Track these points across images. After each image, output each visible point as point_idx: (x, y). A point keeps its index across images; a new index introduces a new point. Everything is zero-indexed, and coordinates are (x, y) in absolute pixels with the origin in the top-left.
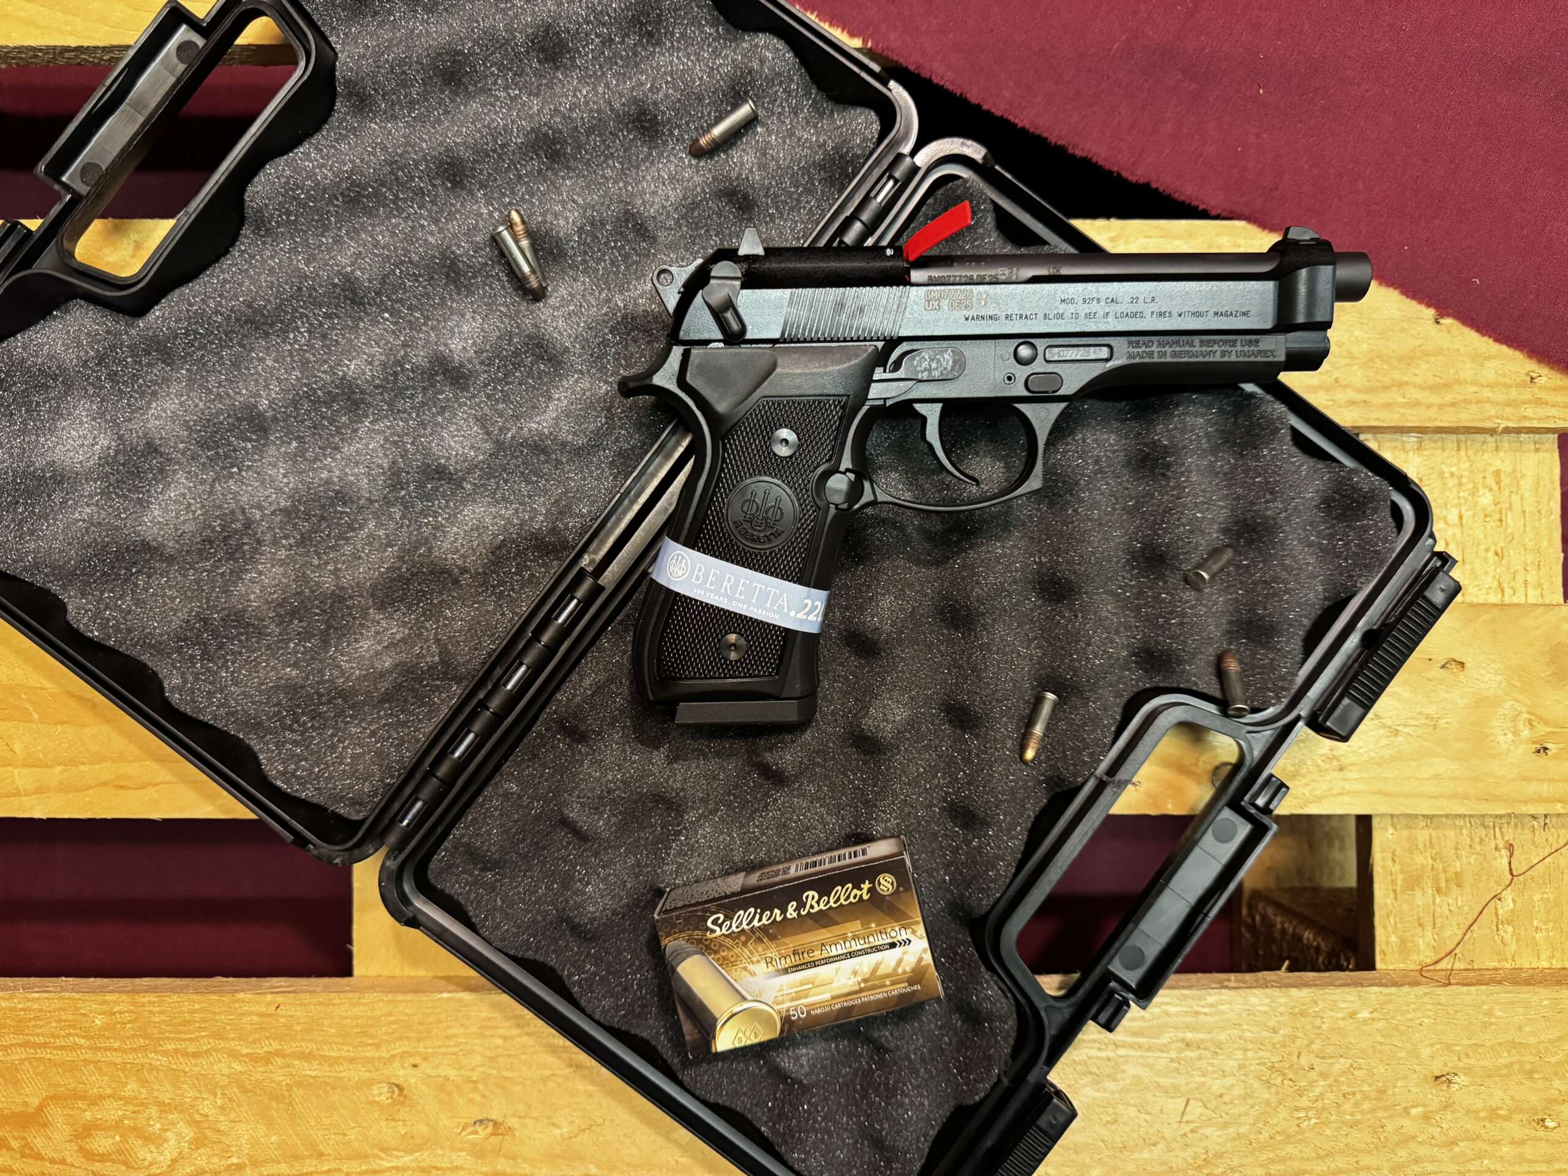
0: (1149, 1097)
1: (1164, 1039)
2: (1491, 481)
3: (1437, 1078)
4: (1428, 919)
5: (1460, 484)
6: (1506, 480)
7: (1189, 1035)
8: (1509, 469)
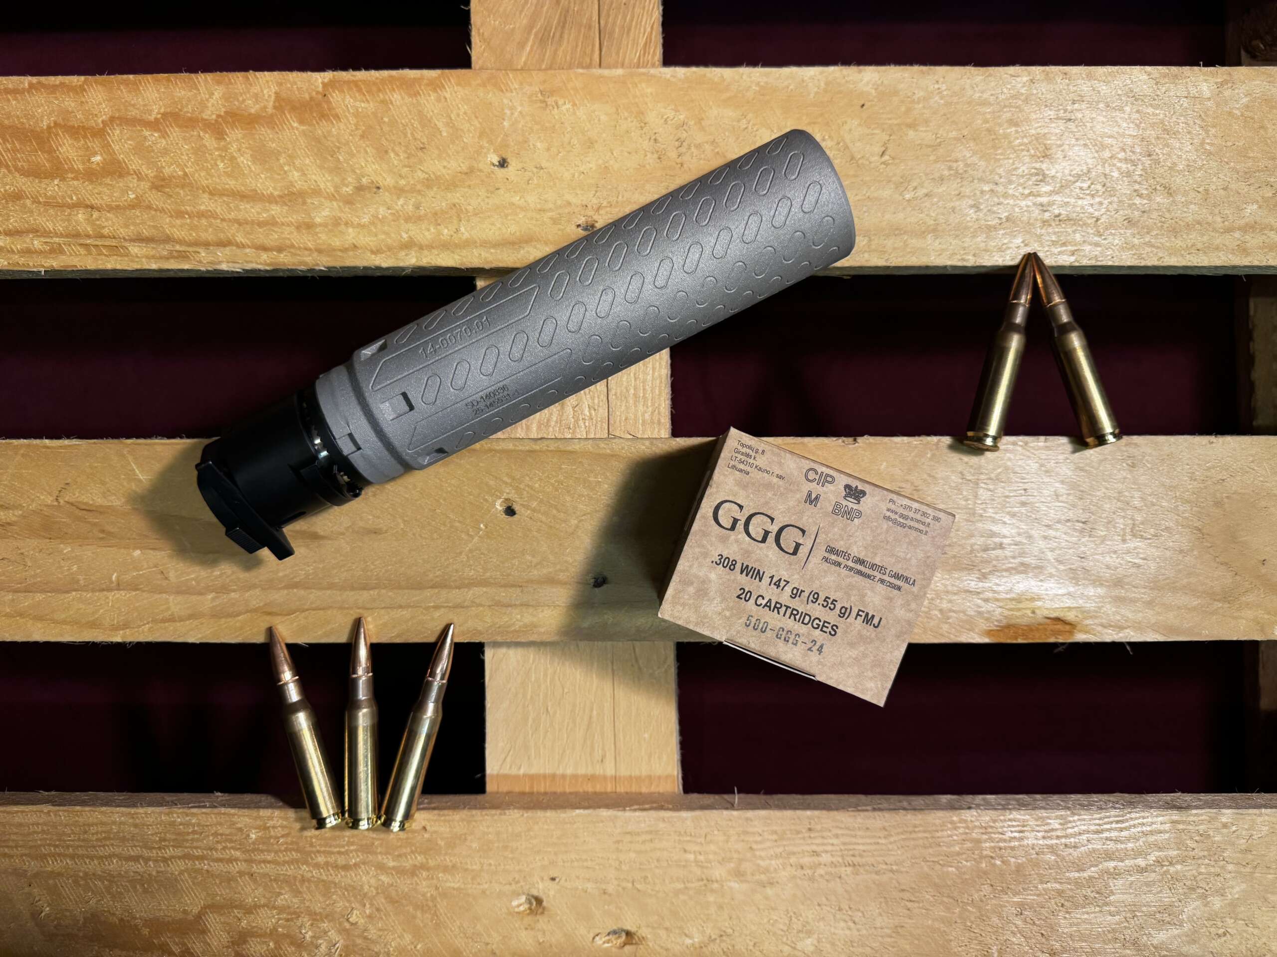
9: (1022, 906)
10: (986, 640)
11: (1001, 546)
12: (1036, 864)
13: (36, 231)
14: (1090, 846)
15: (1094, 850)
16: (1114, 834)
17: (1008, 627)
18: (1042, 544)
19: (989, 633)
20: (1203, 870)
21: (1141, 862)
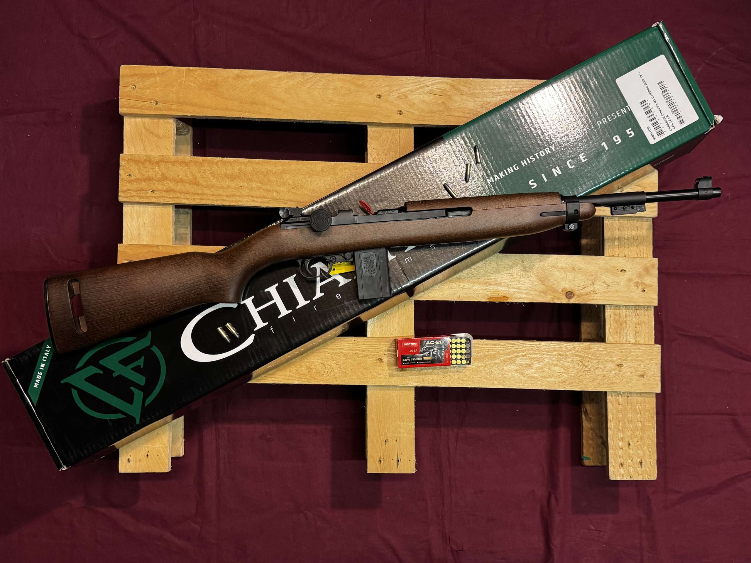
0: (551, 367)
1: (554, 353)
2: (635, 229)
3: (618, 365)
4: (619, 332)
5: (628, 230)
6: (639, 229)
7: (560, 353)
8: (640, 226)
9: (495, 364)
10: (487, 301)
11: (491, 279)
12: (498, 354)
13: (264, 197)
14: (511, 350)
15: (512, 351)
16: (517, 347)
17: (493, 298)
18: (501, 278)
19: (488, 299)
20: (538, 356)
21: (524, 354)
